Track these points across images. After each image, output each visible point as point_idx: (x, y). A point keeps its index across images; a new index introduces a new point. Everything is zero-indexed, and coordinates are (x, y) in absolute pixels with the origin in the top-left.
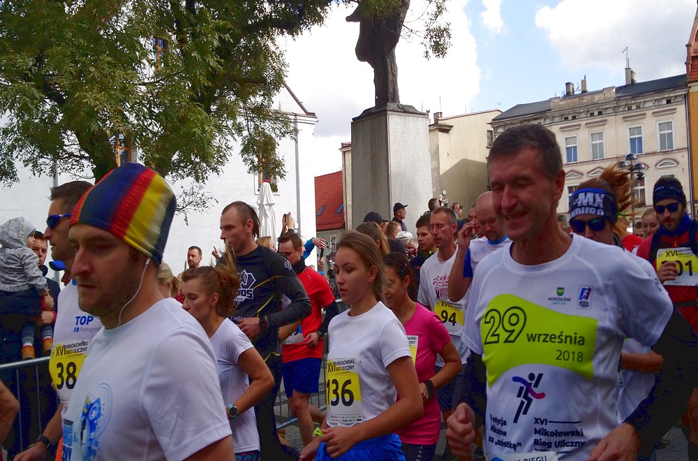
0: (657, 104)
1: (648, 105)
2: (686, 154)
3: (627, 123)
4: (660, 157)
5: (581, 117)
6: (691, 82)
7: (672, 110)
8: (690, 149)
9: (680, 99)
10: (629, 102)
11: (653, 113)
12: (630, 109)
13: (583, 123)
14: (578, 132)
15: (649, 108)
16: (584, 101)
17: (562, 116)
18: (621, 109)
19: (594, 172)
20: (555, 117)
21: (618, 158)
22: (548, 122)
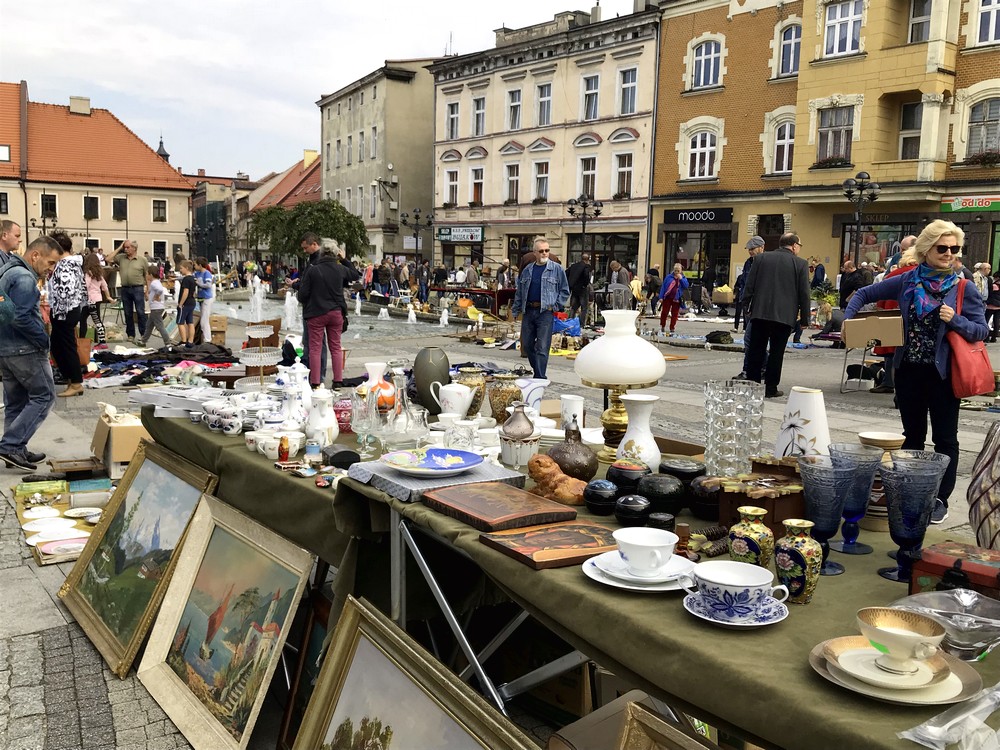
0: (620, 40)
1: (609, 40)
2: (649, 121)
3: (582, 70)
4: (617, 125)
5: (527, 59)
6: (664, 3)
7: (639, 48)
8: (655, 113)
9: (650, 30)
11: (615, 54)
12: (587, 46)
13: (529, 69)
14: (522, 82)
15: (609, 46)
17: (505, 56)
19: (536, 146)
20: (497, 59)
21: (566, 125)
22: (492, 67)
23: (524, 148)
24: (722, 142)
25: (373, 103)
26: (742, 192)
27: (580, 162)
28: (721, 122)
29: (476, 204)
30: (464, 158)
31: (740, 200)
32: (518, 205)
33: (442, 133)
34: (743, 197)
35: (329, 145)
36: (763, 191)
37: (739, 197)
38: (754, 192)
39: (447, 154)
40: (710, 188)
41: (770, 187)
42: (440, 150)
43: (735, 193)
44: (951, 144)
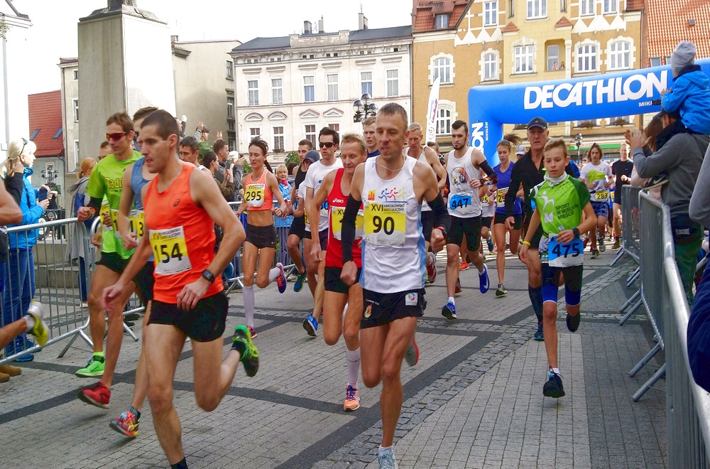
0: (385, 51)
1: (378, 51)
2: (408, 101)
3: (359, 67)
5: (318, 57)
6: (414, 33)
7: (399, 58)
9: (405, 48)
10: (362, 47)
11: (382, 60)
12: (362, 53)
13: (320, 63)
14: (314, 71)
15: (378, 55)
16: (321, 41)
17: (300, 53)
18: (354, 53)
19: (329, 113)
20: (293, 54)
21: (351, 101)
22: (287, 58)
23: (319, 114)
24: (454, 115)
28: (454, 103)
29: (280, 151)
30: (265, 119)
39: (250, 116)
42: (242, 113)
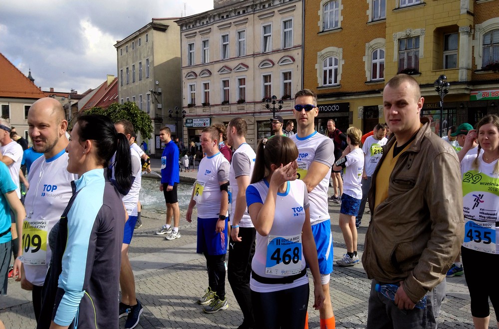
0: (282, 2)
1: (277, 3)
2: (300, 51)
4: (282, 54)
5: (231, 15)
8: (303, 47)
10: (262, 1)
11: (279, 11)
12: (264, 7)
13: (233, 21)
14: (230, 30)
15: (276, 7)
16: (234, 1)
17: (219, 14)
19: (238, 68)
20: (214, 16)
21: (254, 55)
22: (212, 20)
23: (231, 70)
24: (342, 62)
25: (146, 44)
26: (354, 93)
27: (262, 77)
28: (341, 50)
29: (206, 104)
30: (198, 76)
31: (353, 97)
32: (229, 104)
33: (185, 62)
34: (355, 95)
35: (122, 70)
36: (365, 92)
37: (352, 95)
38: (361, 92)
39: (188, 75)
40: (336, 91)
41: (369, 89)
42: (185, 72)
43: (350, 93)
44: (474, 59)
